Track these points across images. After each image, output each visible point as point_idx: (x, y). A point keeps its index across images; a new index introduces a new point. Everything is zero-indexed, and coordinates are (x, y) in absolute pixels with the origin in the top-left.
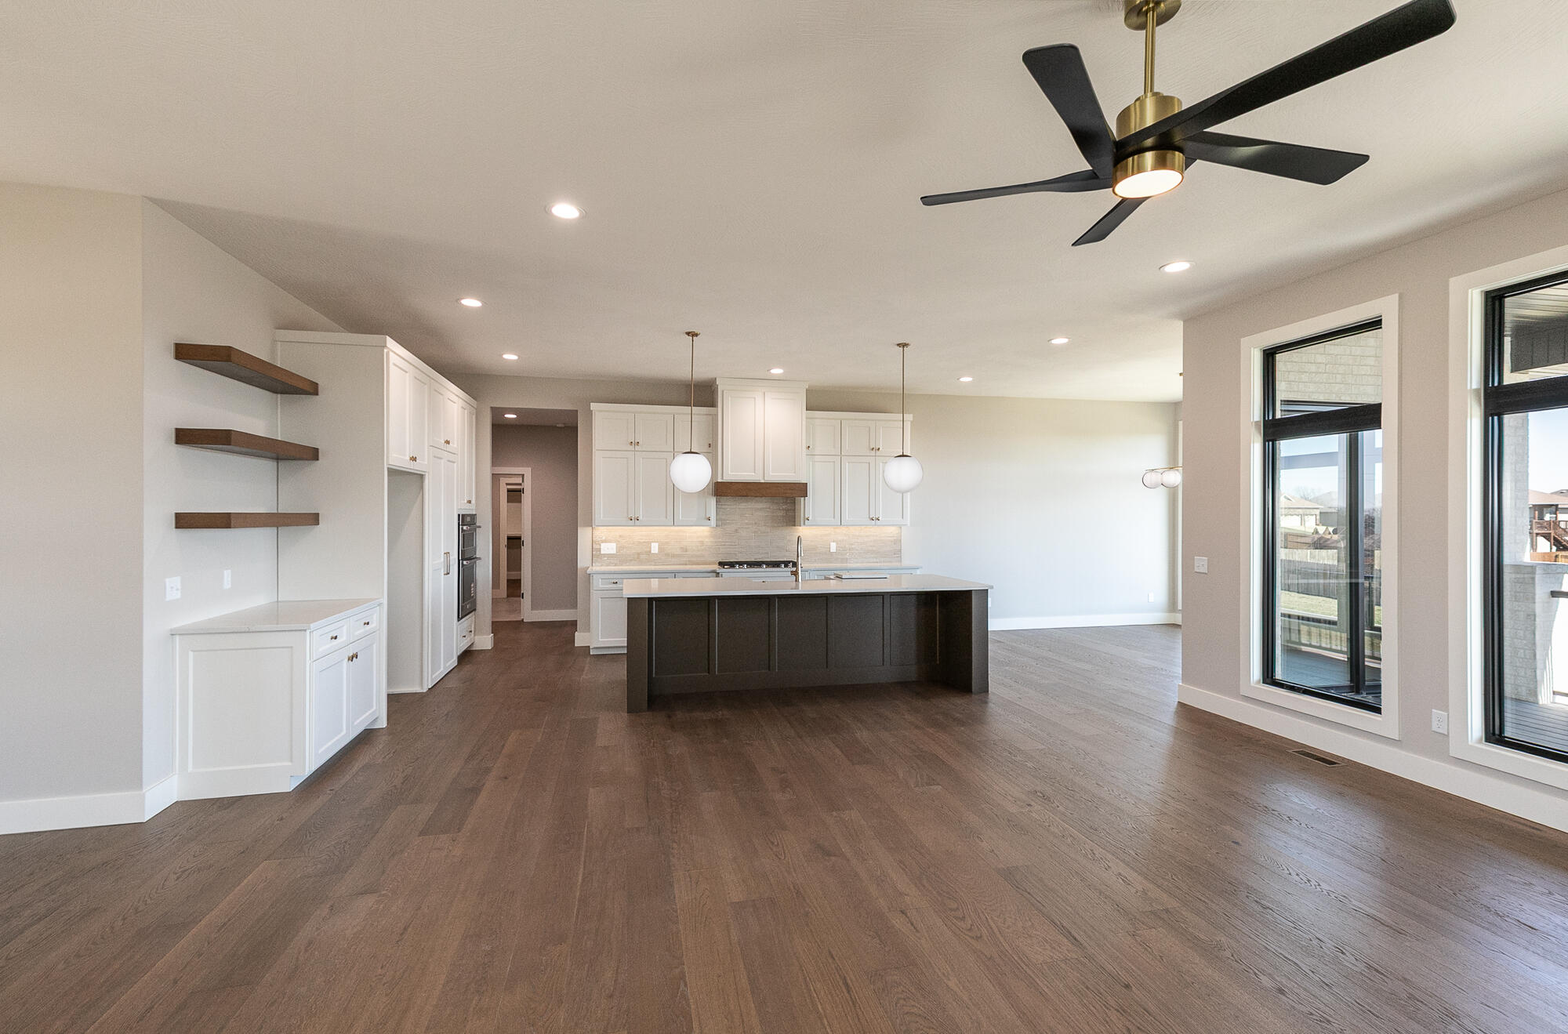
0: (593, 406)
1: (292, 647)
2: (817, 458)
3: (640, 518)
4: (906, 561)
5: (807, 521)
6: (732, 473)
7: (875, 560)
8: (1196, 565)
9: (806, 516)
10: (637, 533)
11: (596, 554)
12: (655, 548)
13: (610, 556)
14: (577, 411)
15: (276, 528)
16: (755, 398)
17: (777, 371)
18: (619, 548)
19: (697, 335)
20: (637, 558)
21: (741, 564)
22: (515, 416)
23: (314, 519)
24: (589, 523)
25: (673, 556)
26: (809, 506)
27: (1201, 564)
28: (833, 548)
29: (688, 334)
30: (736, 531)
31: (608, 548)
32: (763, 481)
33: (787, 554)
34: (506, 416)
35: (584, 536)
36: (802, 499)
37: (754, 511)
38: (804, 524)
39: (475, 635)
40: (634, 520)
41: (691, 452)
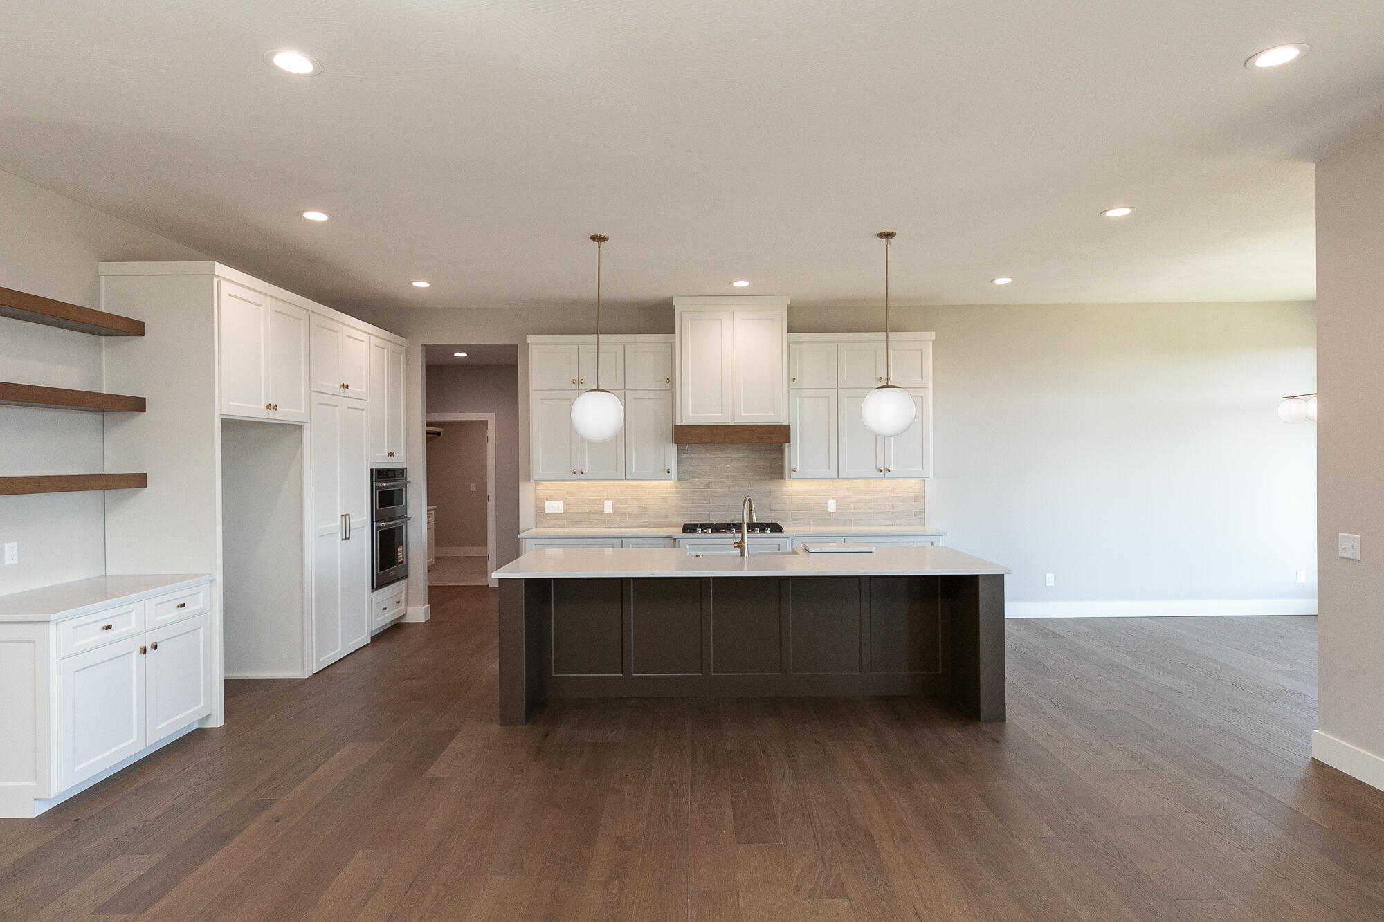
0: (530, 339)
1: (34, 642)
2: (806, 393)
3: (586, 471)
4: (932, 525)
5: (792, 473)
6: (694, 413)
7: (889, 522)
8: (1341, 546)
9: (792, 467)
10: (588, 489)
11: (539, 512)
12: (608, 507)
13: (555, 516)
14: (517, 345)
15: (102, 491)
16: (721, 320)
17: (741, 284)
18: (566, 506)
19: (604, 239)
20: (588, 519)
21: (704, 527)
22: (465, 355)
23: (140, 481)
24: (528, 479)
25: (631, 516)
26: (796, 454)
27: (1349, 544)
28: (832, 506)
29: (594, 238)
30: (707, 486)
31: (554, 507)
32: (733, 424)
33: (773, 514)
34: (456, 355)
35: (527, 494)
36: (787, 444)
37: (728, 463)
38: (790, 477)
39: (407, 604)
40: (578, 473)
41: (597, 390)
